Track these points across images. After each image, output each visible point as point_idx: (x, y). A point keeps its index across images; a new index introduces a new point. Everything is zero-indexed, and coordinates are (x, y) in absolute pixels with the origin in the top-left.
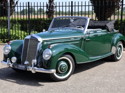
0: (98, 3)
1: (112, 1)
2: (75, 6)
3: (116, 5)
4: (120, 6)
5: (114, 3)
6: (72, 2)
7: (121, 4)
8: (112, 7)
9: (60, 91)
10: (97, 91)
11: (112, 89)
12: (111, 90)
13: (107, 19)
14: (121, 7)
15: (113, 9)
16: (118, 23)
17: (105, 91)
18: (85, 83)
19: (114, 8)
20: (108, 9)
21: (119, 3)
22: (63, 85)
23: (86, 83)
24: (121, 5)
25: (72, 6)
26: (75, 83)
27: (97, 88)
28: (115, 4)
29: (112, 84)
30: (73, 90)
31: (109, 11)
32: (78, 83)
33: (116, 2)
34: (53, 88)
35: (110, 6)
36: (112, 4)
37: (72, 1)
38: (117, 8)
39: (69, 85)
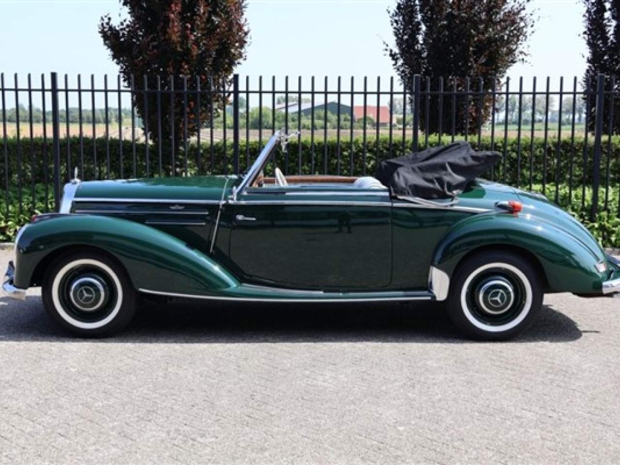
0: (153, 85)
1: (201, 78)
2: (67, 91)
3: (215, 92)
4: (227, 94)
5: (206, 85)
6: (54, 76)
7: (232, 89)
8: (203, 96)
9: (44, 391)
10: (171, 379)
11: (219, 369)
12: (217, 374)
13: (185, 139)
14: (231, 98)
15: (206, 106)
16: (224, 153)
17: (198, 376)
18: (128, 361)
19: (210, 102)
20: (189, 106)
21: (224, 87)
22: (50, 373)
23: (133, 358)
24: (230, 93)
25: (54, 90)
26: (93, 363)
27: (170, 370)
28: (210, 87)
29: (220, 355)
30: (89, 384)
31: (192, 112)
32: (104, 362)
33: (214, 80)
34: (13, 383)
35: (195, 95)
36: (202, 88)
37: (53, 71)
38: (217, 101)
39: (72, 369)
